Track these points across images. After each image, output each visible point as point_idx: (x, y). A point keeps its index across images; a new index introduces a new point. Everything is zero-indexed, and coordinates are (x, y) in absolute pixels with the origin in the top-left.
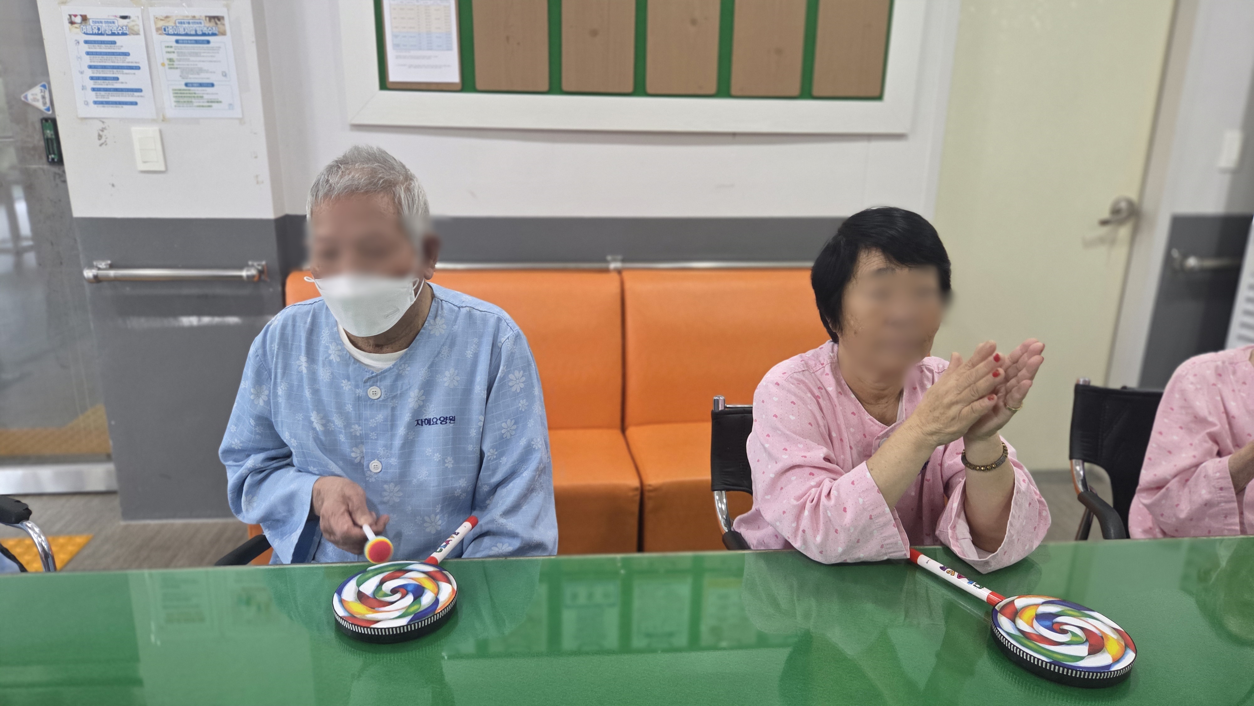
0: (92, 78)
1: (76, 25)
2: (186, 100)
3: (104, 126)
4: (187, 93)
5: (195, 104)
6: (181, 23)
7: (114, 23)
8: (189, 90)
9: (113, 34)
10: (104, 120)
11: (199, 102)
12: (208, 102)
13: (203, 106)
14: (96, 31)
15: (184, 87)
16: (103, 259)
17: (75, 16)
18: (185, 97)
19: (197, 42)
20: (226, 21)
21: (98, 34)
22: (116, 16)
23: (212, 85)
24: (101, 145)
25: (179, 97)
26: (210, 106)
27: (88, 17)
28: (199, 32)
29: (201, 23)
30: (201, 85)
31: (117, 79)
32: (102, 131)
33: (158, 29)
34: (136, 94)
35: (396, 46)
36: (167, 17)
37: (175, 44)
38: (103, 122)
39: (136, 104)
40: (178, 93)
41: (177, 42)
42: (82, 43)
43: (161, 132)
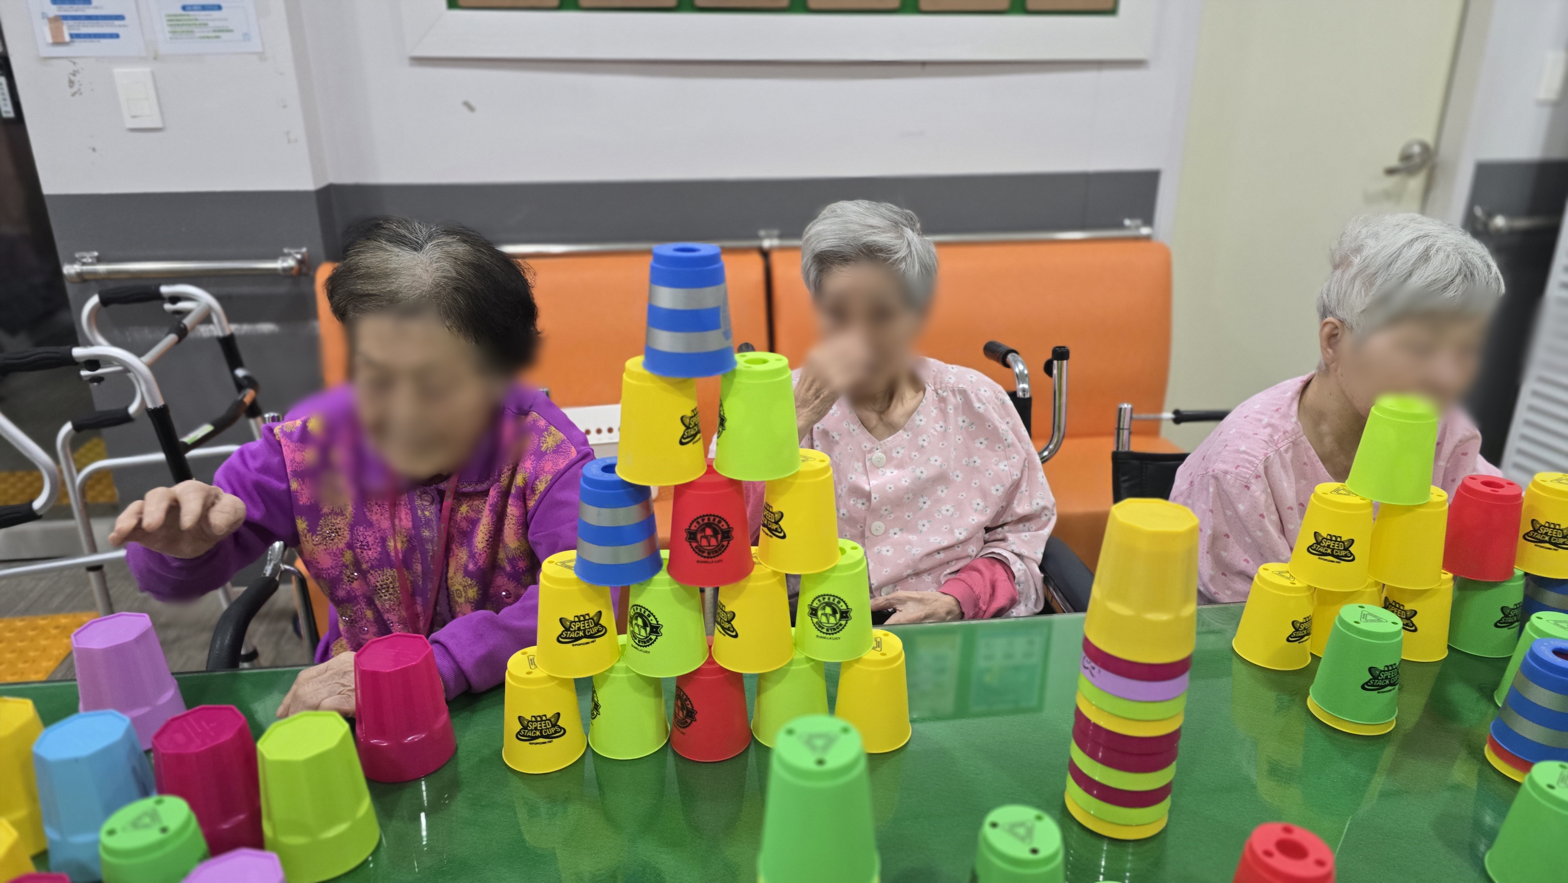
2: (185, 28)
3: (76, 69)
4: (185, 20)
5: (197, 35)
8: (188, 15)
10: (75, 60)
11: (203, 32)
12: (215, 31)
13: (208, 37)
15: (181, 12)
16: (88, 249)
18: (183, 25)
23: (219, 8)
24: (74, 95)
25: (176, 25)
26: (217, 37)
30: (204, 8)
32: (74, 75)
34: (117, 23)
38: (74, 63)
39: (117, 36)
40: (172, 20)
43: (153, 75)
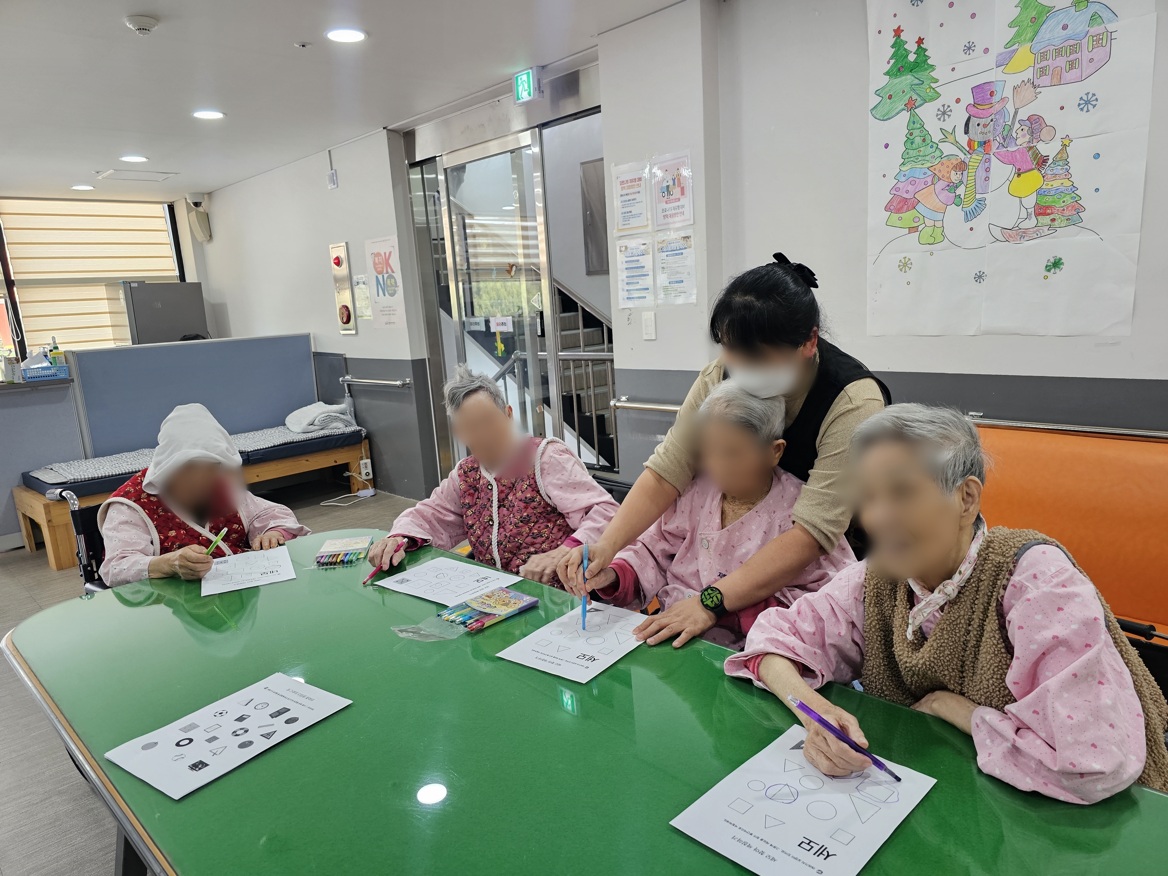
0: (627, 284)
1: (623, 252)
2: (669, 292)
3: (631, 312)
4: (669, 288)
5: (673, 295)
6: (670, 244)
7: (639, 248)
8: (671, 286)
9: (638, 255)
11: (675, 293)
12: (680, 293)
13: (677, 296)
15: (669, 285)
16: (624, 395)
17: (622, 247)
19: (676, 254)
20: (692, 239)
21: (632, 256)
22: (640, 244)
23: (682, 281)
24: (629, 324)
25: (666, 291)
26: (681, 296)
27: (628, 246)
28: (679, 248)
29: (679, 242)
30: (677, 282)
31: (638, 283)
32: (630, 316)
33: (658, 249)
34: (646, 291)
36: (663, 241)
37: (667, 258)
38: (631, 310)
39: (645, 297)
41: (667, 256)
42: (624, 262)
43: (655, 314)
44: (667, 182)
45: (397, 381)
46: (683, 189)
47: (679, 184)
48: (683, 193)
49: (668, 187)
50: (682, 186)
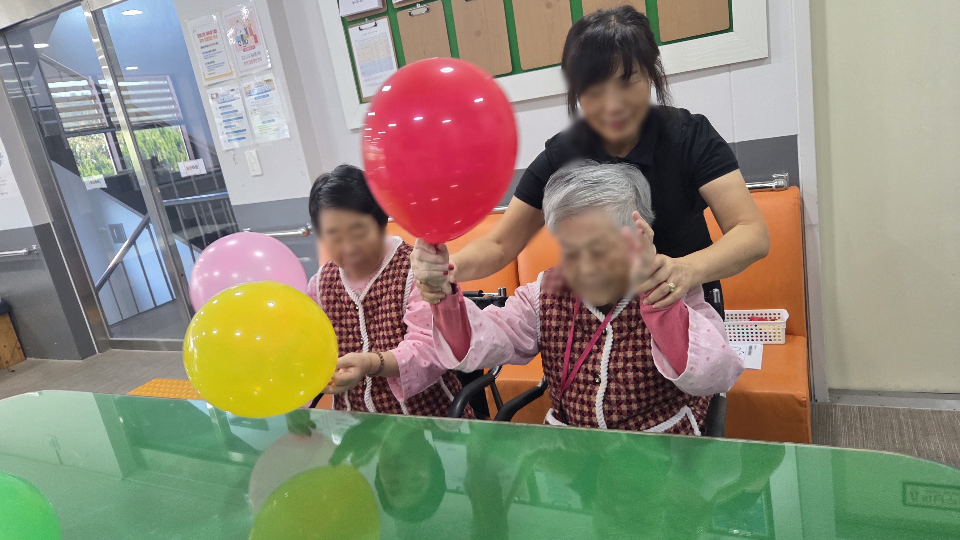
0: (226, 127)
1: (215, 99)
2: (264, 131)
3: (235, 153)
4: (264, 128)
5: (269, 133)
6: (255, 87)
7: (229, 94)
8: (265, 125)
9: (230, 101)
12: (274, 131)
13: (272, 134)
14: (223, 101)
15: (262, 124)
16: (246, 227)
17: (213, 94)
19: (264, 97)
20: (274, 81)
22: (229, 91)
23: (274, 120)
24: (235, 164)
26: (275, 133)
27: (219, 94)
28: (264, 91)
29: (263, 85)
30: (269, 121)
31: (235, 126)
32: (235, 156)
33: (246, 94)
34: (244, 132)
35: (363, 74)
36: (249, 85)
37: (255, 101)
38: (234, 151)
39: (244, 138)
40: (260, 128)
41: (255, 99)
42: (218, 108)
43: (257, 152)
44: (241, 31)
45: (21, 249)
46: (255, 37)
47: (252, 33)
48: (256, 41)
49: (242, 36)
50: (254, 34)
